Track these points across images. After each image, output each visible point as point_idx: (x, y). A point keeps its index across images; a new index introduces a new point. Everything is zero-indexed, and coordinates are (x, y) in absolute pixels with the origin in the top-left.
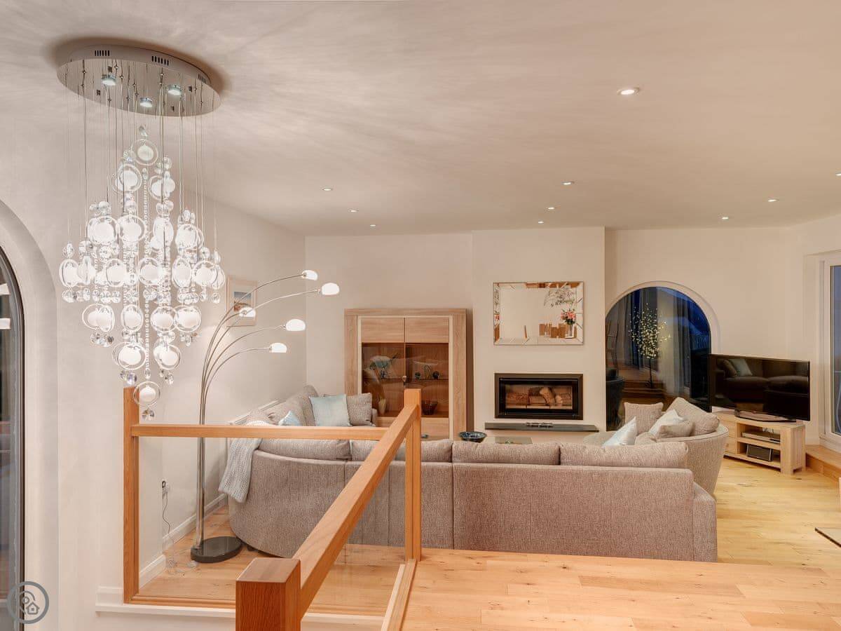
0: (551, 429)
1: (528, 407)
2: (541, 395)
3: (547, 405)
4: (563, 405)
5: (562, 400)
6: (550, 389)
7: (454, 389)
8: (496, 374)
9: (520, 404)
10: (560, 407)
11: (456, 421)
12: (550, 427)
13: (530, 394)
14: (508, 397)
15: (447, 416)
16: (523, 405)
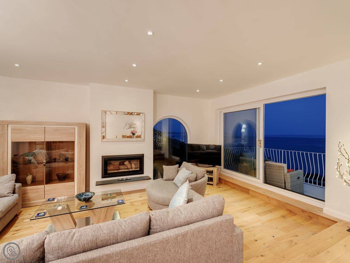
0: (130, 180)
1: (119, 171)
2: (125, 165)
3: (128, 169)
4: (135, 168)
5: (134, 166)
6: (129, 162)
7: (78, 166)
8: (102, 156)
9: (115, 170)
10: (133, 169)
11: (79, 183)
12: (129, 179)
13: (120, 165)
14: (109, 167)
15: (74, 181)
16: (117, 170)
